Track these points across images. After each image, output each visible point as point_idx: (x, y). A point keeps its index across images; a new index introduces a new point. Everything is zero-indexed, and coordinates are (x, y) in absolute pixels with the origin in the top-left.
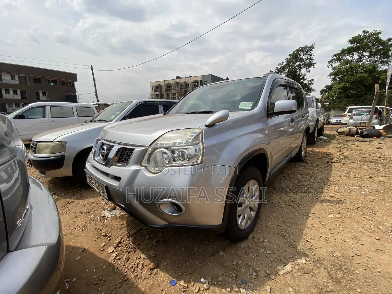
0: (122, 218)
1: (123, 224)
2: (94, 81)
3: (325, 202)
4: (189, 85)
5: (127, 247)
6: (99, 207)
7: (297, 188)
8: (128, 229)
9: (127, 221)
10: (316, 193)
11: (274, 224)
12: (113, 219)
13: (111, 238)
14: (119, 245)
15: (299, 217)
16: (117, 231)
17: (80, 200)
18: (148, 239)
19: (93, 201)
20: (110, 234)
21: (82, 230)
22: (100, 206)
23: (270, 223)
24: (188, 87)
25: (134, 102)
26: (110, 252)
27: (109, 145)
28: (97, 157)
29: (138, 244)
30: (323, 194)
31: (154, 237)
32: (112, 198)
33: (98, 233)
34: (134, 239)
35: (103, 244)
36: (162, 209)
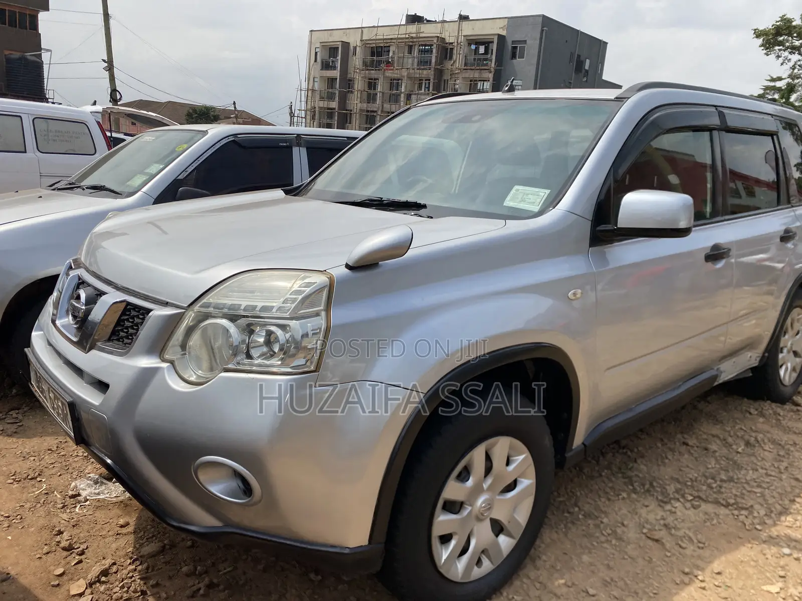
0: (126, 506)
1: (127, 524)
2: (106, 16)
3: (777, 545)
4: (455, 52)
5: (122, 587)
6: (66, 466)
7: (704, 488)
8: (137, 540)
9: (139, 518)
10: (762, 512)
11: (573, 584)
12: (101, 505)
13: (83, 557)
14: (103, 579)
15: (662, 574)
16: (106, 540)
17: (14, 440)
18: (188, 575)
19: (51, 445)
20: (83, 547)
21: (9, 526)
22: (70, 464)
23: (562, 581)
24: (451, 58)
25: (210, 133)
26: (73, 592)
27: (96, 289)
28: (61, 318)
29: (157, 585)
30: (789, 518)
31: (206, 572)
32: (86, 438)
33: (52, 539)
34: (147, 568)
35: (60, 571)
36: (203, 483)
